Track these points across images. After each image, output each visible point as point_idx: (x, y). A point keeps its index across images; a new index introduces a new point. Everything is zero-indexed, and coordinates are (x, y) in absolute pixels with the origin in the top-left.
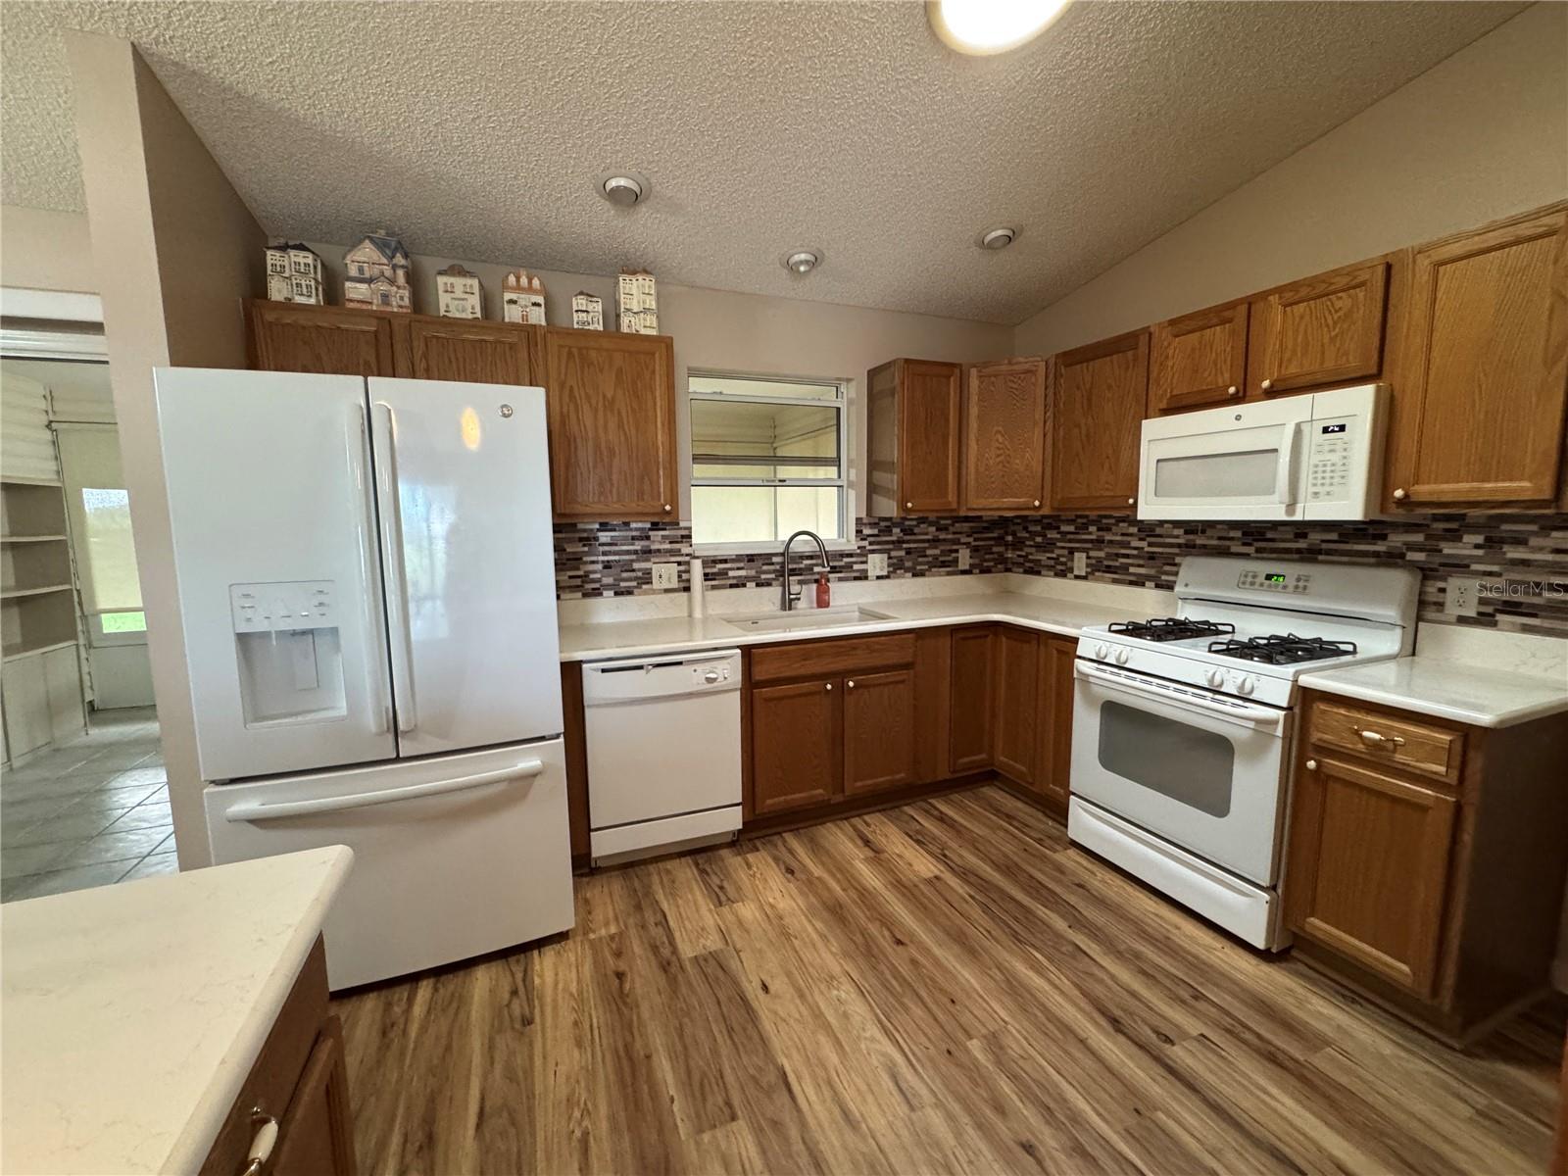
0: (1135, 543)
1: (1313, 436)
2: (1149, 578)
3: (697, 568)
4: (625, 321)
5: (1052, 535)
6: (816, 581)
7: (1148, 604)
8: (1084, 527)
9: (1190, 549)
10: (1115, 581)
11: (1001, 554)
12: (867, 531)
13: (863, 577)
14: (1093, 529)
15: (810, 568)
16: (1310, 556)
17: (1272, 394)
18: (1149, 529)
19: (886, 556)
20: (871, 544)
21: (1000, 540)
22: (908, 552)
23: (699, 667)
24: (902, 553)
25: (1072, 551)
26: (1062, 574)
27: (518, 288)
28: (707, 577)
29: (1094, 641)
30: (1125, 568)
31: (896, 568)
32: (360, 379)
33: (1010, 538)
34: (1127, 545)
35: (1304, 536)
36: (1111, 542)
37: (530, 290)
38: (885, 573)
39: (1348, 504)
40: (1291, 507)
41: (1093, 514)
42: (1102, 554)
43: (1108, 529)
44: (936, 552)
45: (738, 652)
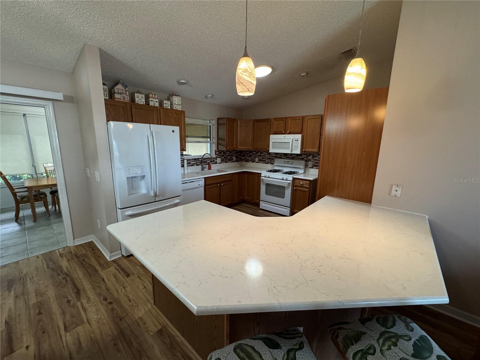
0: (267, 156)
1: (294, 141)
2: (269, 162)
3: (186, 162)
4: (174, 106)
5: (251, 154)
6: (208, 164)
7: (270, 167)
8: (257, 153)
9: (276, 157)
10: (263, 163)
11: (240, 158)
12: (217, 153)
13: (216, 163)
14: (259, 153)
15: (206, 161)
16: (293, 158)
17: (289, 134)
18: (269, 154)
19: (220, 158)
20: (218, 156)
21: (240, 155)
22: (224, 157)
23: (197, 182)
24: (223, 158)
25: (255, 157)
26: (253, 162)
27: (152, 98)
28: (188, 164)
29: (264, 173)
30: (265, 161)
31: (222, 161)
32: (149, 124)
33: (242, 154)
34: (265, 156)
35: (292, 155)
36: (262, 156)
37: (155, 98)
38: (220, 162)
39: (298, 151)
40: (291, 152)
41: (259, 151)
42: (261, 158)
43: (262, 153)
44: (229, 157)
45: (204, 179)
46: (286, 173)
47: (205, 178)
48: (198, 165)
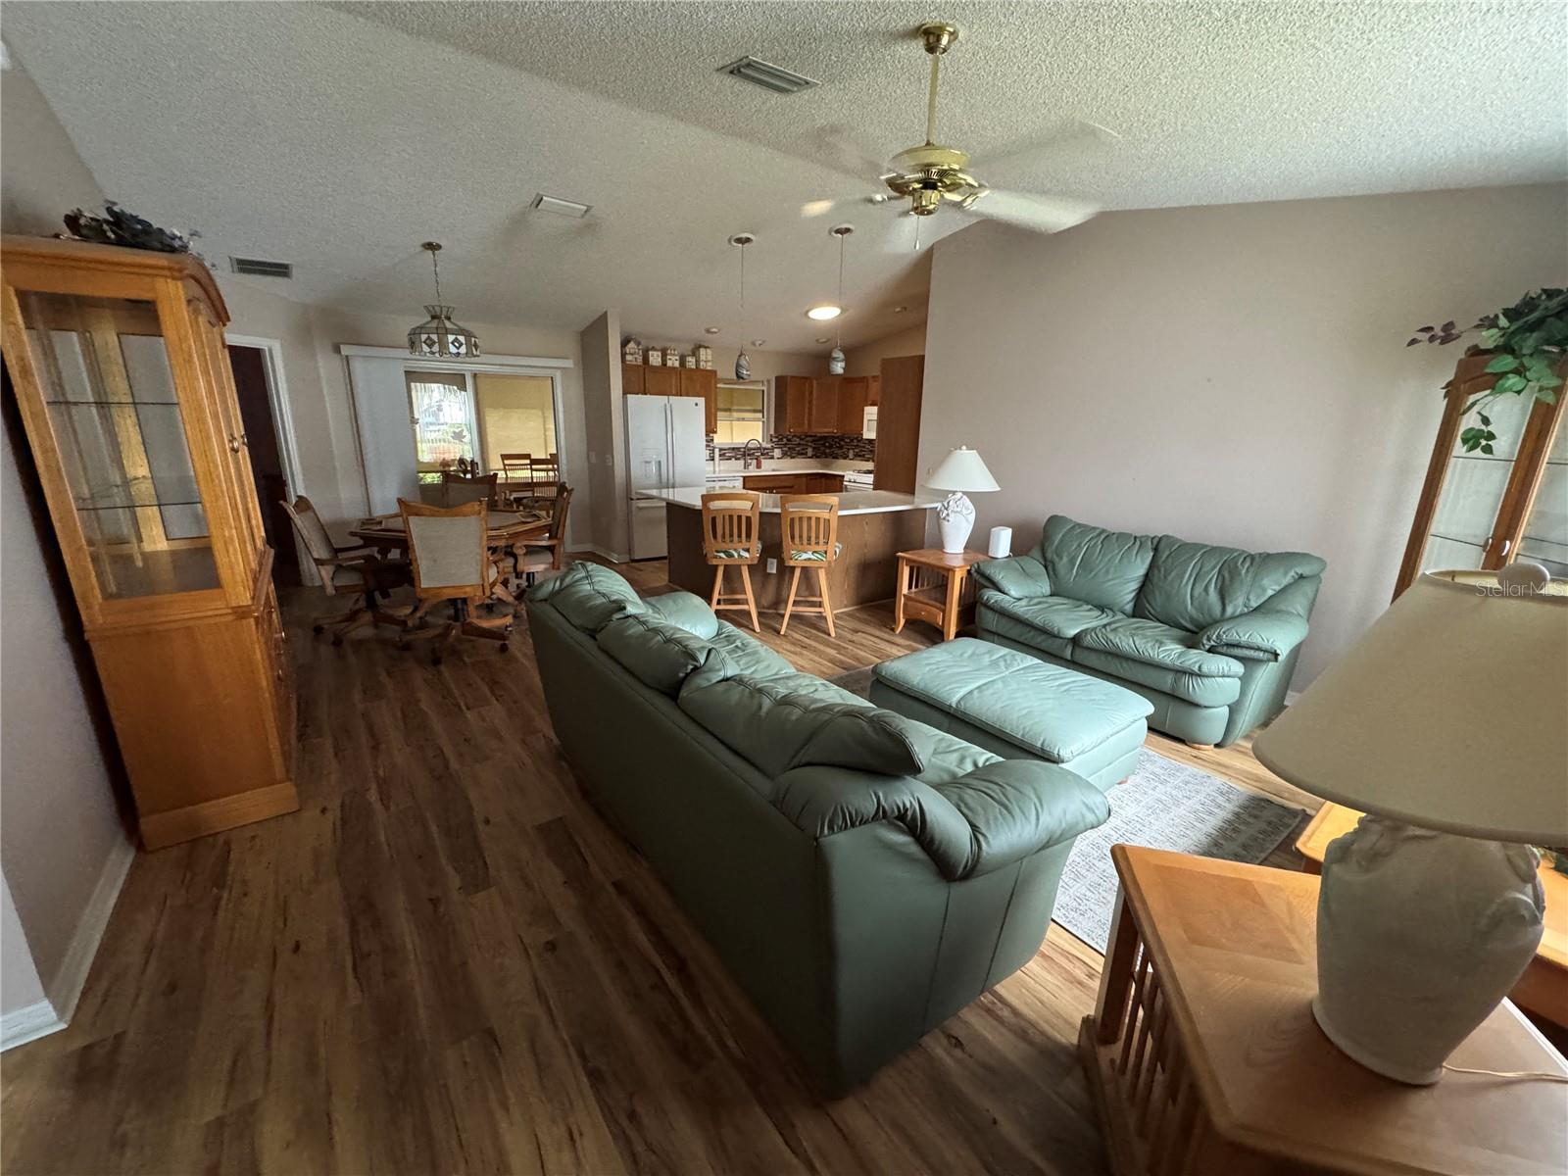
0: (867, 447)
2: (870, 458)
3: (717, 451)
4: (702, 364)
5: (842, 443)
6: (755, 458)
8: (852, 441)
10: (861, 460)
11: (824, 452)
12: (774, 440)
13: (772, 458)
14: (855, 441)
15: (753, 454)
19: (780, 450)
20: (775, 444)
21: (824, 445)
22: (789, 448)
24: (787, 449)
25: (848, 449)
26: (845, 458)
27: (671, 354)
28: (720, 456)
29: (849, 476)
30: (864, 455)
31: (784, 455)
32: (667, 397)
33: (827, 444)
34: (865, 447)
36: (860, 446)
37: (674, 355)
38: (780, 456)
41: (855, 436)
42: (858, 450)
43: (860, 442)
44: (800, 449)
45: (742, 479)
47: (744, 477)
48: (739, 459)
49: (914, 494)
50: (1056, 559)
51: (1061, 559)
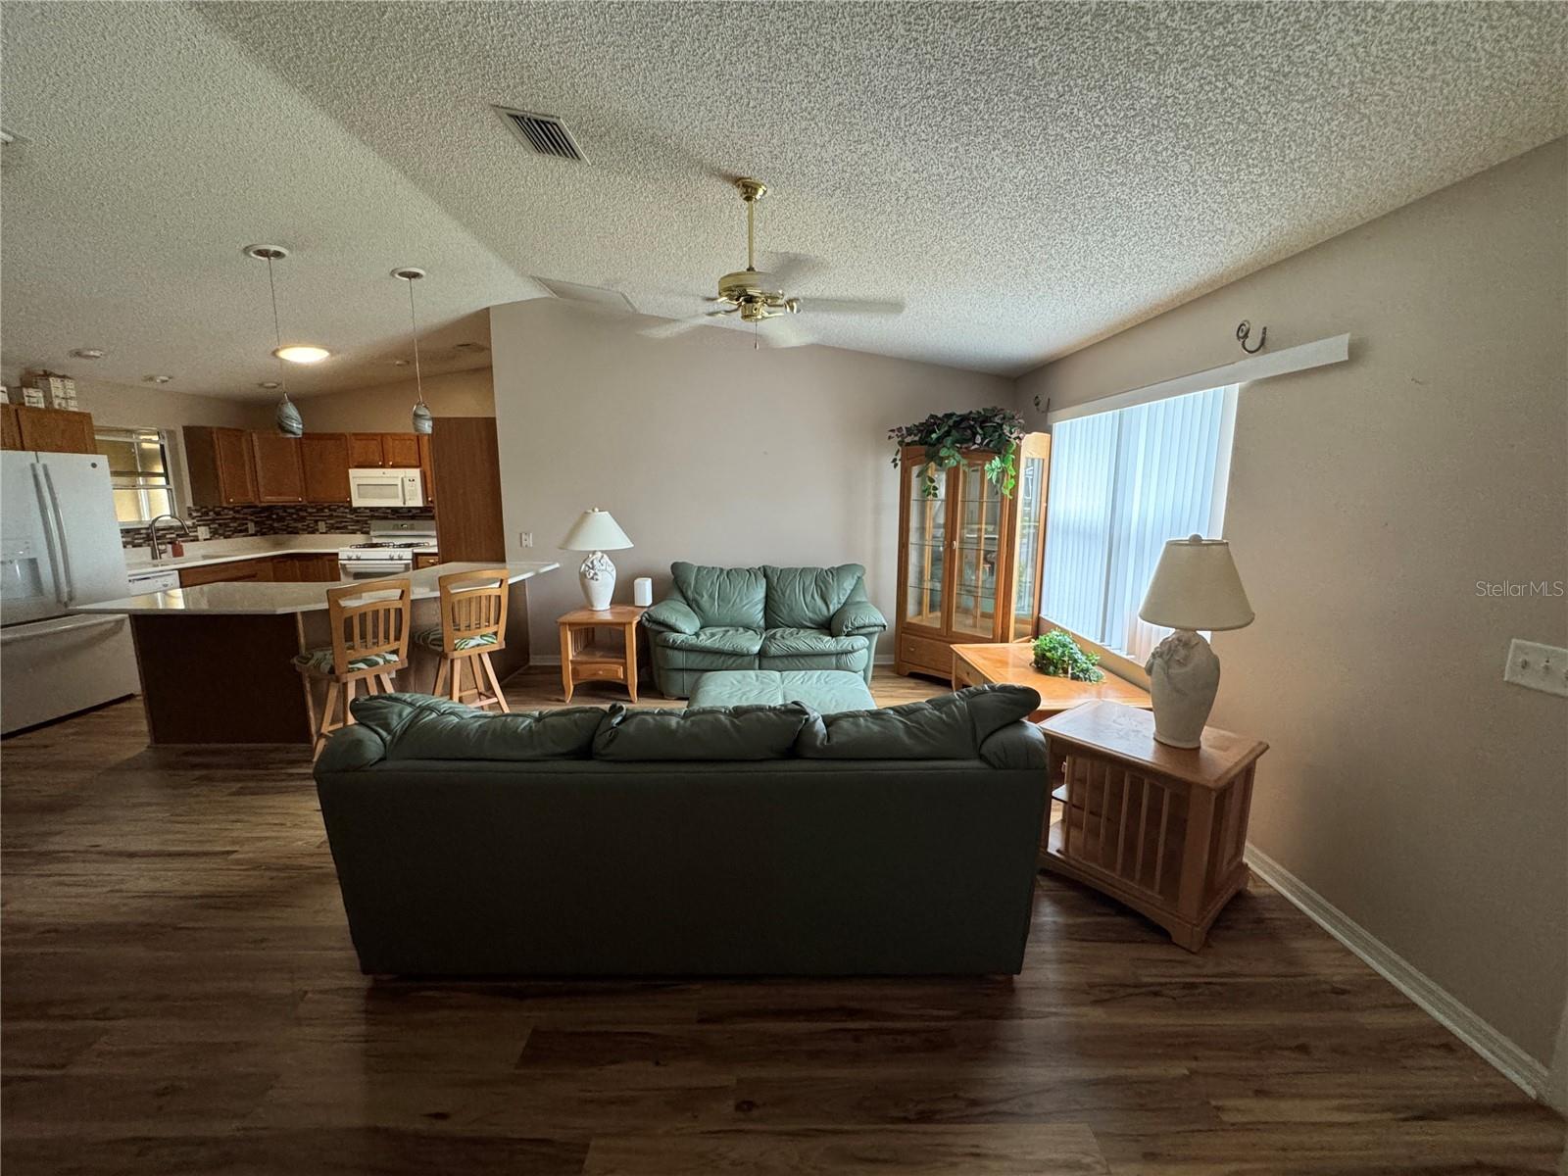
0: (349, 516)
1: (407, 482)
2: (358, 530)
4: (56, 402)
5: (303, 514)
6: (169, 543)
7: (360, 538)
8: (322, 510)
9: (372, 517)
10: (342, 533)
11: (271, 525)
12: (195, 514)
13: (196, 539)
14: (326, 510)
15: (164, 535)
16: (413, 518)
17: (393, 467)
18: (355, 510)
19: (207, 528)
20: (198, 521)
21: (269, 518)
22: (220, 525)
23: (159, 579)
24: (216, 526)
25: (316, 521)
26: (313, 532)
29: (344, 553)
30: (346, 527)
31: (214, 534)
32: (34, 453)
33: (274, 516)
34: (346, 517)
35: (410, 511)
36: (337, 516)
38: (208, 537)
39: (417, 502)
40: (404, 503)
41: (326, 505)
42: (332, 523)
43: (335, 510)
44: (235, 525)
45: (177, 572)
46: (400, 546)
47: (180, 570)
48: (140, 545)
49: (503, 560)
50: (699, 598)
51: (703, 596)
